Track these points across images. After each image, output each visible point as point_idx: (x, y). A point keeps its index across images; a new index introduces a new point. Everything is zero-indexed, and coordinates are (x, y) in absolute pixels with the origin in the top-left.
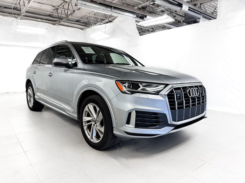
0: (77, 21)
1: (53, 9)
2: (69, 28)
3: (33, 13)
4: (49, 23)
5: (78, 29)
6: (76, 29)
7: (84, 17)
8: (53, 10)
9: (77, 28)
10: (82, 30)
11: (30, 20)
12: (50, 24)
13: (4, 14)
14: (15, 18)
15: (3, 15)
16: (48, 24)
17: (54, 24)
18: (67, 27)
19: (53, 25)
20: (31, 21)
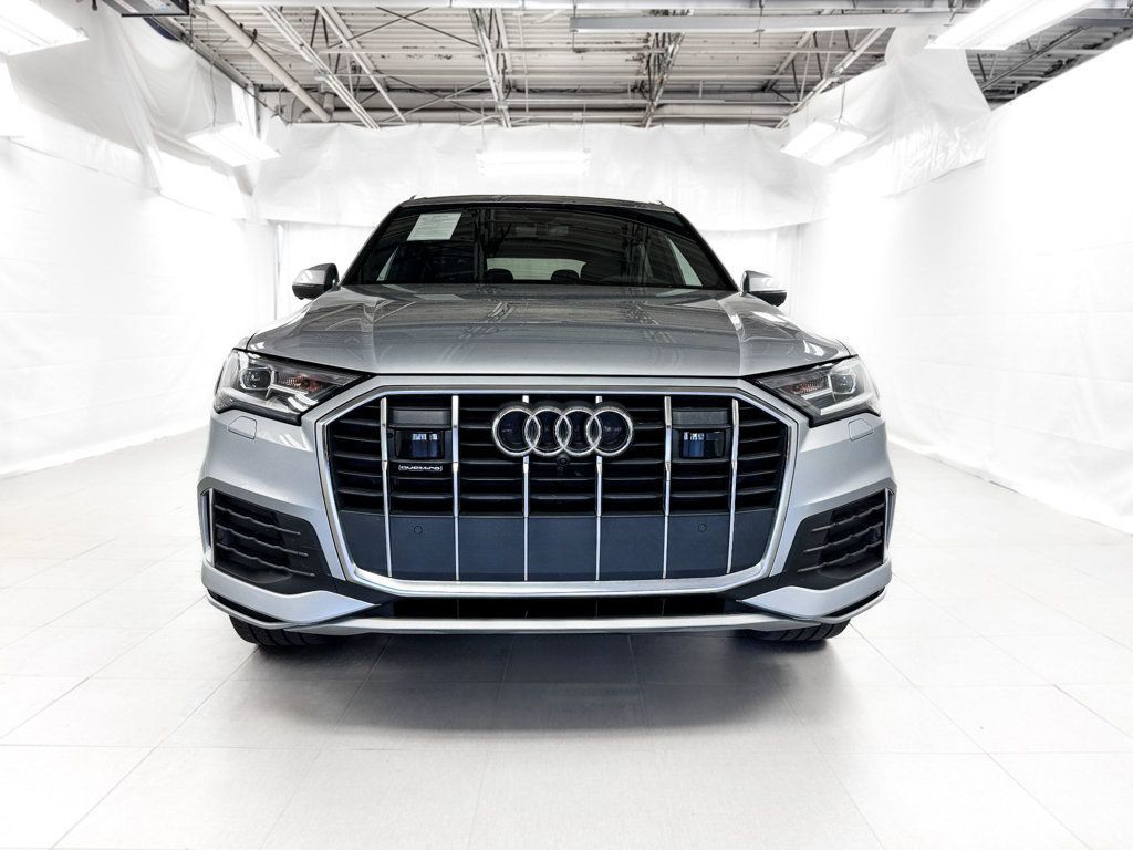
0: (763, 89)
1: (634, 60)
2: (709, 127)
3: (575, 91)
4: (620, 121)
5: (754, 127)
6: (744, 127)
7: (782, 62)
8: (637, 63)
9: (750, 121)
10: (774, 127)
11: (549, 121)
12: (624, 127)
13: (464, 115)
14: (496, 126)
15: (461, 122)
16: (617, 126)
17: (641, 123)
18: (698, 127)
19: (639, 126)
20: (553, 126)
